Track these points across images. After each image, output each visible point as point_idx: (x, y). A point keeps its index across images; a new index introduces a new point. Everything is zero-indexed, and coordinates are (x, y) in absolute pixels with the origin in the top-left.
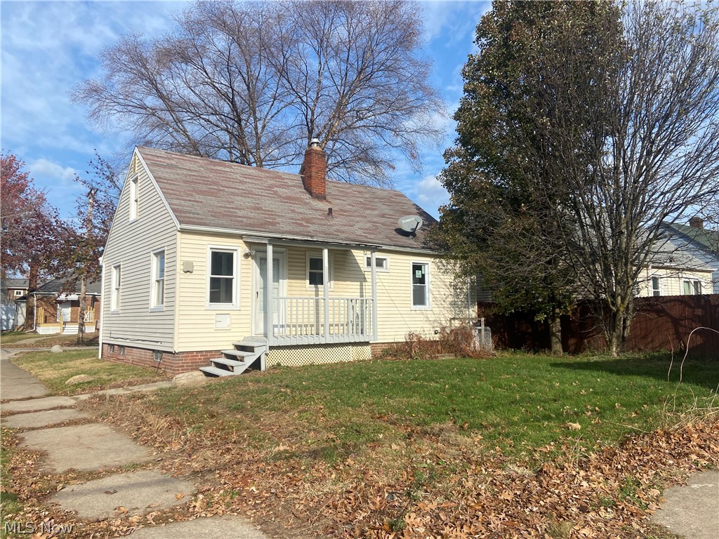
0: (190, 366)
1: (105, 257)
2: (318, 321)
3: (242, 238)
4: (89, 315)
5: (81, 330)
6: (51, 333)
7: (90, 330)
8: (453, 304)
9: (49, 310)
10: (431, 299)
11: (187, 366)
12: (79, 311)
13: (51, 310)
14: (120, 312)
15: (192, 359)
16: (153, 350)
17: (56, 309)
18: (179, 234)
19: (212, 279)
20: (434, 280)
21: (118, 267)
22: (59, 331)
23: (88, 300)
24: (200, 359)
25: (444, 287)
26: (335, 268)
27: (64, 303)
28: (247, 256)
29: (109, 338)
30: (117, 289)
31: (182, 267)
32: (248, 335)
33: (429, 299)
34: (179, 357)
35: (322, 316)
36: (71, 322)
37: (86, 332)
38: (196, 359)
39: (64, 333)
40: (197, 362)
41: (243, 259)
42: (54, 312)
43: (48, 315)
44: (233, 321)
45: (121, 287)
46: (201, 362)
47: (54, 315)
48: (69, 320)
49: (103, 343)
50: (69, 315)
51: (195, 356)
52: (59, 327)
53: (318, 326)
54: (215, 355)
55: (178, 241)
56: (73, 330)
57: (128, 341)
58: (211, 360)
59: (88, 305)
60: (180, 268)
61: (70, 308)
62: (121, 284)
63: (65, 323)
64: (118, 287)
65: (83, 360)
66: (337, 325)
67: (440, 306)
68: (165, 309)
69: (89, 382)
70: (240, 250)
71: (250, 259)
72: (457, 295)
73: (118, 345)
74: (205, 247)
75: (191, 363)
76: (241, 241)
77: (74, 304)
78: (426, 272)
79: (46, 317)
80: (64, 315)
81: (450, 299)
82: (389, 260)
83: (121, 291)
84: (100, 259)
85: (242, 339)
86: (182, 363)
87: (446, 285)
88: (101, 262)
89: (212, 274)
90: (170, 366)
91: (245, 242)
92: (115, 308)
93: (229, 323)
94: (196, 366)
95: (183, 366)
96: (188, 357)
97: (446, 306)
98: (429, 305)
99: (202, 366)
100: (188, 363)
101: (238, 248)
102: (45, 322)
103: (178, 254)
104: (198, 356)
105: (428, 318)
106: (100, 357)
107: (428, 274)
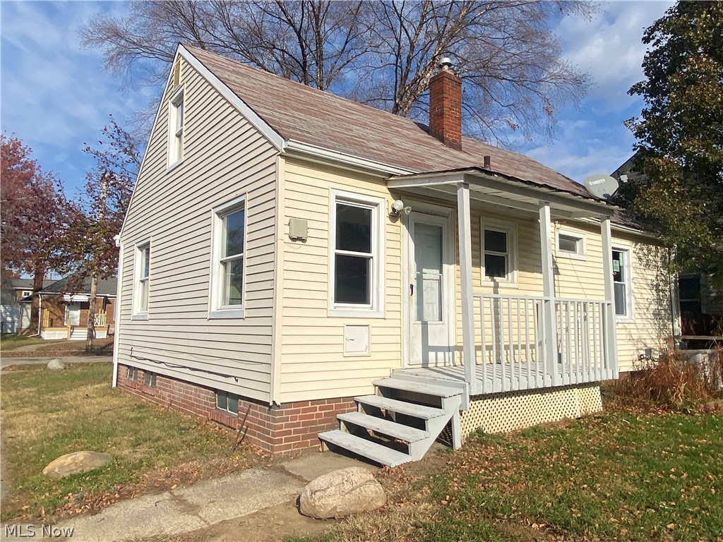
0: (300, 431)
1: (124, 234)
2: (498, 341)
3: (385, 182)
4: (100, 319)
5: (91, 336)
6: (57, 338)
7: (101, 335)
8: (657, 315)
9: (56, 312)
10: (634, 306)
11: (296, 432)
12: (89, 314)
13: (59, 313)
14: (149, 317)
15: (305, 417)
16: (216, 390)
17: (63, 311)
18: (281, 161)
19: (338, 257)
20: (636, 276)
21: (145, 248)
22: (66, 337)
23: (99, 302)
24: (318, 416)
25: (646, 287)
26: (520, 250)
27: (72, 305)
28: (395, 216)
29: (129, 358)
30: (142, 281)
31: (287, 229)
32: (397, 365)
33: (630, 305)
34: (281, 413)
35: (504, 331)
36: (80, 326)
37: (97, 337)
38: (312, 416)
39: (71, 339)
40: (314, 423)
41: (388, 221)
42: (61, 315)
43: (55, 317)
44: (374, 339)
45: (150, 277)
46: (320, 422)
47: (61, 318)
48: (78, 323)
49: (119, 364)
50: (78, 318)
51: (310, 410)
52: (66, 332)
53: (498, 348)
54: (344, 406)
55: (282, 177)
56: (81, 335)
57: (162, 365)
58: (339, 416)
59: (100, 307)
60: (283, 231)
61: (79, 311)
62: (150, 272)
63: (73, 327)
64: (144, 278)
65: (89, 389)
66: (524, 347)
67: (644, 317)
68: (246, 314)
69: (95, 473)
70: (383, 205)
71: (399, 223)
72: (659, 301)
73: (144, 371)
74: (325, 193)
75: (304, 424)
76: (384, 188)
77: (84, 306)
78: (626, 263)
79: (51, 321)
80: (73, 318)
81: (653, 307)
82: (585, 241)
83: (150, 283)
84: (117, 237)
85: (387, 373)
86: (287, 426)
87: (648, 285)
88: (117, 242)
89: (337, 249)
90: (259, 429)
91: (392, 191)
92: (139, 311)
93: (366, 343)
94: (312, 430)
95: (289, 433)
96: (298, 412)
97: (649, 316)
98: (631, 314)
99: (323, 429)
100: (298, 424)
101: (380, 202)
102: (51, 325)
103: (281, 202)
104: (315, 409)
105: (630, 334)
106: (114, 385)
107: (629, 266)
